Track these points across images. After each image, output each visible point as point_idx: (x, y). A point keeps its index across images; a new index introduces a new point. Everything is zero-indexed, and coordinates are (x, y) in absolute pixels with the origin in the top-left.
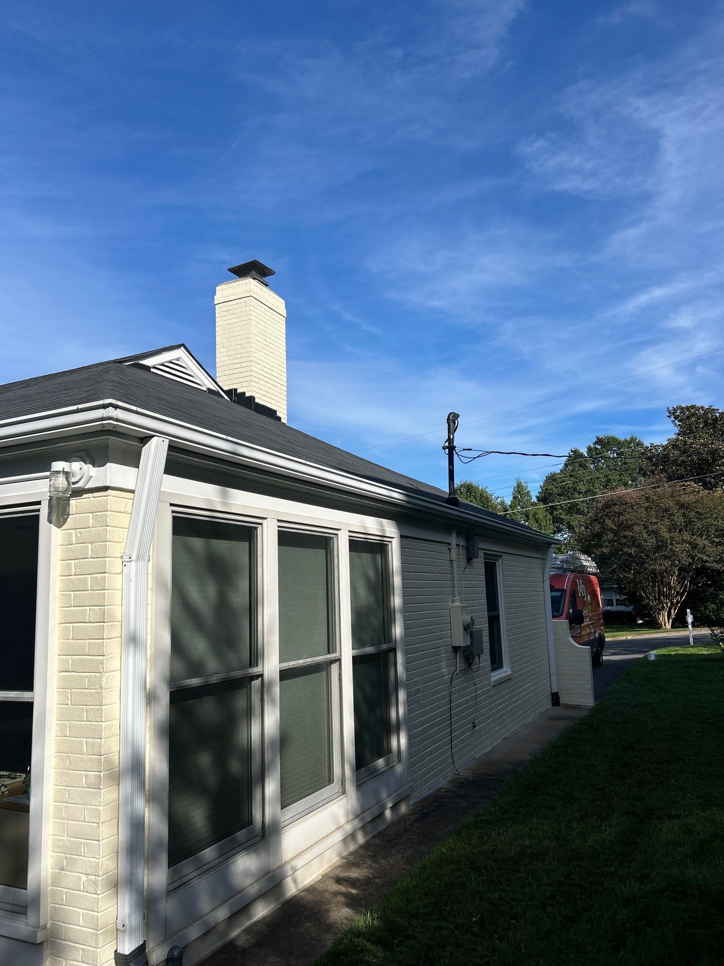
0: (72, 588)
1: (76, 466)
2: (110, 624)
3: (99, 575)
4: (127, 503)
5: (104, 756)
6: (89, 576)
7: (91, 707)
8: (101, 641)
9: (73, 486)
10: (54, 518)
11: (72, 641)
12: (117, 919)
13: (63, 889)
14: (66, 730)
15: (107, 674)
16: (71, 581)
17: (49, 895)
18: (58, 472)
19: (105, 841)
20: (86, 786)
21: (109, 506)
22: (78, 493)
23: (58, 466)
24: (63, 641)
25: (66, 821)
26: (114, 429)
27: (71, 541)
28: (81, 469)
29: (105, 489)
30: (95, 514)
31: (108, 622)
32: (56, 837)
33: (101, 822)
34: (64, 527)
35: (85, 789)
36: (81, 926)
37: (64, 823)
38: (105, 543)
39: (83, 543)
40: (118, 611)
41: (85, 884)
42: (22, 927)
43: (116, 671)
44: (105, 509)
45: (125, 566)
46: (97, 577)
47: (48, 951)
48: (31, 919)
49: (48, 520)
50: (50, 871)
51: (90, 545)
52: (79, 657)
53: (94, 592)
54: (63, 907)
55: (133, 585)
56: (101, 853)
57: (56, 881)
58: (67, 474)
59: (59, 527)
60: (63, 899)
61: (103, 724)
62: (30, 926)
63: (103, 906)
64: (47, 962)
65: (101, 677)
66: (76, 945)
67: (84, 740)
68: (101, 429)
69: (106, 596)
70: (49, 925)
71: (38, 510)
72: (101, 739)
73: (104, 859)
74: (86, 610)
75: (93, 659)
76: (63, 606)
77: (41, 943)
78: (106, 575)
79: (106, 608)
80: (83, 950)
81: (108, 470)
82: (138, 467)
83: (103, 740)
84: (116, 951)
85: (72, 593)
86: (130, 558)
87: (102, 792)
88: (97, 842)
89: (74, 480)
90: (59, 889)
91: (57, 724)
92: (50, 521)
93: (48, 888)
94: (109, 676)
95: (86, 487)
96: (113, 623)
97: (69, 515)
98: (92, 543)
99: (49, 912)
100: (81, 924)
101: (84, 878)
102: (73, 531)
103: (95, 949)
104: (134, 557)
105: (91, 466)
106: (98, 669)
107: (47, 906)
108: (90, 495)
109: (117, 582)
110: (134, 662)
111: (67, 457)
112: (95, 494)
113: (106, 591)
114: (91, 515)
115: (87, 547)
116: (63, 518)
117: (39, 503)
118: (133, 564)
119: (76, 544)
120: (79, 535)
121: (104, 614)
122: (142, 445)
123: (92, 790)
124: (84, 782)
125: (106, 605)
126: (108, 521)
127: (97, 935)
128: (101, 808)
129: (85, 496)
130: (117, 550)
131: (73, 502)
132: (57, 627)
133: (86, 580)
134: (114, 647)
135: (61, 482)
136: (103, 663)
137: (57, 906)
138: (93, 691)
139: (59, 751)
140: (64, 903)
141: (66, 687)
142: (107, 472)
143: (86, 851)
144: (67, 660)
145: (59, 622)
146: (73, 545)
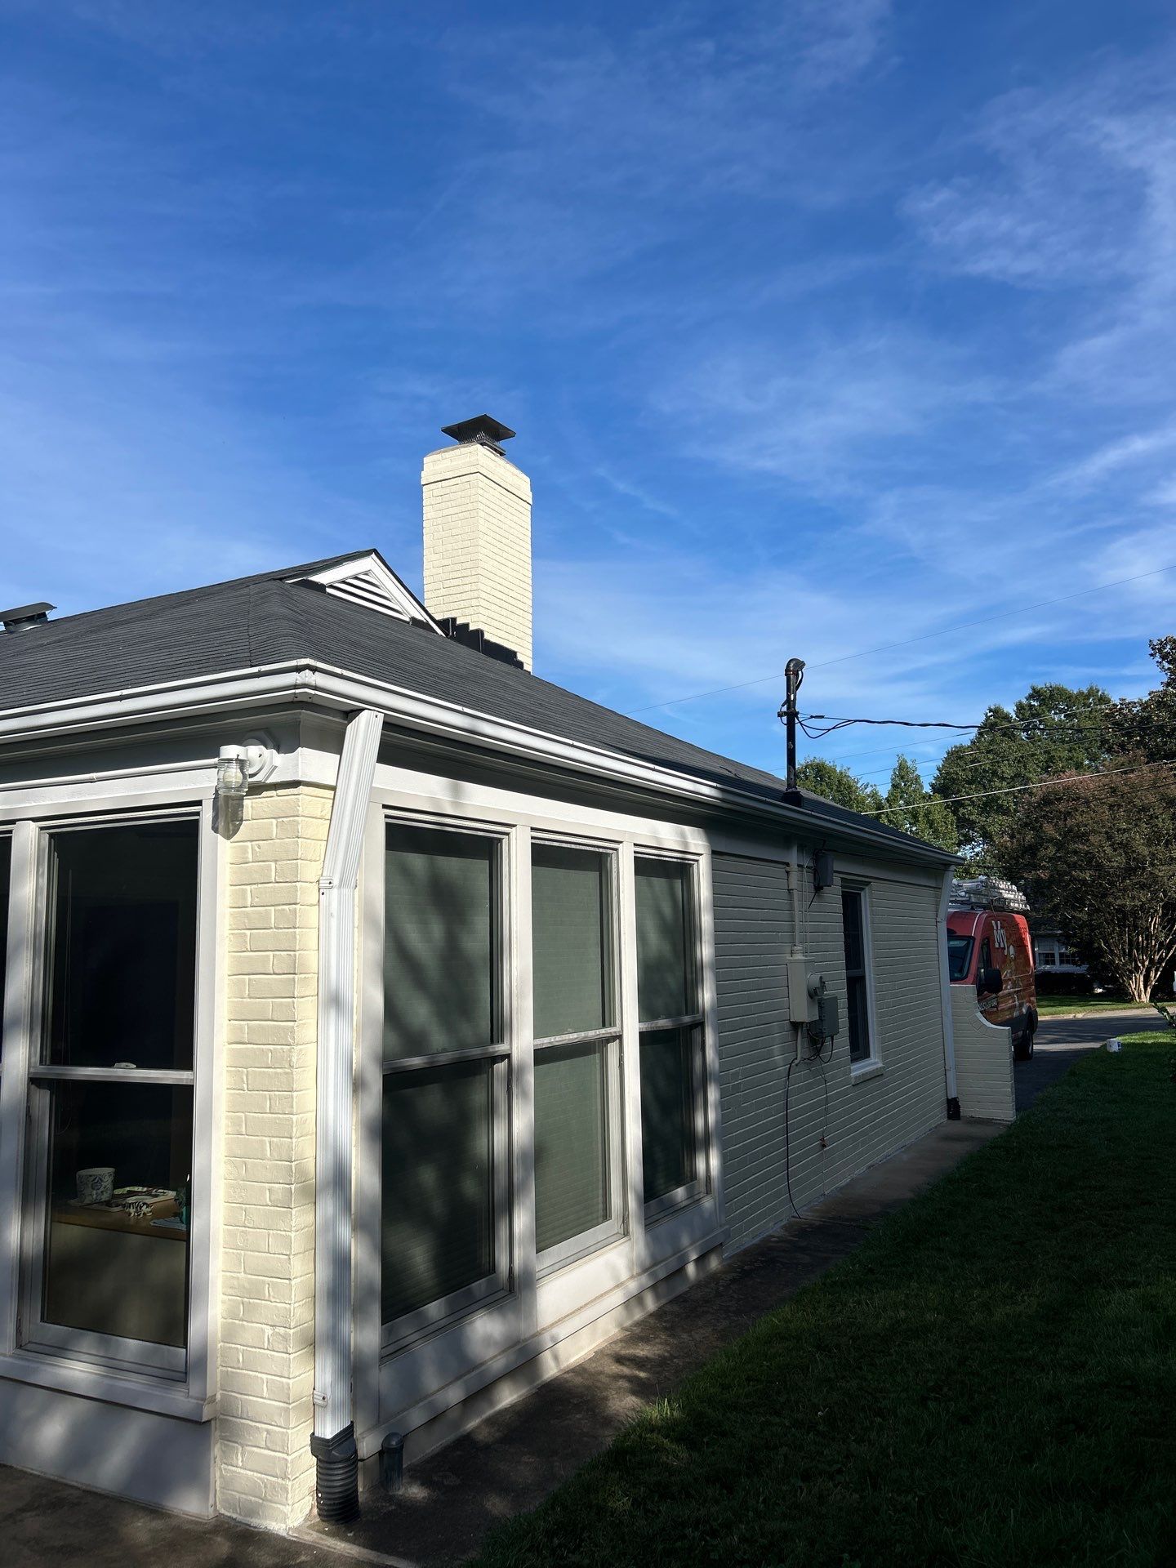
0: (246, 925)
1: (254, 752)
2: (303, 976)
3: (286, 907)
4: (324, 804)
5: (296, 1163)
6: (273, 908)
7: (277, 1093)
8: (291, 1000)
9: (250, 780)
10: (221, 825)
11: (249, 1000)
12: (314, 1389)
13: (239, 1347)
14: (240, 1126)
15: (299, 1047)
16: (247, 915)
17: (219, 1355)
18: (229, 761)
19: (299, 1280)
20: (270, 1204)
21: (300, 809)
22: (257, 789)
23: (230, 751)
24: (236, 1000)
25: (242, 1252)
26: (309, 700)
27: (247, 858)
28: (260, 756)
29: (295, 784)
30: (280, 820)
31: (301, 973)
32: (228, 1274)
33: (293, 1253)
34: (235, 838)
35: (268, 1208)
36: (265, 1398)
37: (240, 1254)
38: (294, 861)
39: (264, 861)
40: (312, 959)
41: (271, 1339)
42: (180, 1400)
43: (312, 1042)
44: (296, 813)
45: (323, 894)
46: (284, 910)
47: (217, 1433)
48: (194, 1387)
49: (213, 828)
50: (220, 1320)
51: (273, 864)
52: (258, 1022)
53: (280, 931)
54: (238, 1371)
55: (334, 922)
56: (293, 1296)
57: (229, 1335)
58: (242, 763)
59: (228, 837)
60: (239, 1360)
61: (294, 1118)
62: (192, 1397)
63: (295, 1370)
64: (216, 1450)
65: (290, 1051)
66: (257, 1424)
67: (267, 1139)
68: (291, 700)
69: (298, 937)
70: (218, 1397)
71: (198, 814)
72: (291, 1138)
73: (297, 1305)
74: (268, 956)
75: (279, 1027)
76: (235, 950)
77: (209, 1421)
78: (298, 907)
79: (297, 953)
80: (268, 1432)
81: (300, 759)
82: (340, 752)
83: (294, 1140)
84: (313, 1434)
85: (248, 932)
86: (330, 883)
87: (294, 1211)
88: (287, 1281)
89: (251, 771)
90: (233, 1346)
91: (227, 1117)
92: (215, 829)
93: (217, 1345)
94: (301, 1050)
95: (268, 782)
96: (307, 976)
97: (242, 820)
98: (276, 861)
99: (219, 1379)
100: (265, 1395)
101: (268, 1331)
102: (249, 844)
103: (285, 1430)
104: (336, 882)
105: (274, 751)
106: (287, 1039)
107: (216, 1370)
108: (273, 793)
109: (312, 917)
110: (337, 1030)
111: (240, 739)
112: (280, 792)
113: (297, 930)
114: (274, 821)
115: (270, 866)
116: (234, 825)
117: (199, 803)
118: (335, 891)
119: (253, 862)
120: (258, 850)
121: (295, 963)
122: (346, 722)
123: (278, 1209)
124: (268, 1200)
125: (297, 949)
126: (300, 830)
127: (287, 1410)
128: (293, 1234)
129: (265, 794)
130: (310, 871)
131: (247, 802)
132: (227, 980)
133: (268, 913)
134: (307, 1009)
135: (234, 774)
136: (293, 1032)
137: (230, 1369)
138: (279, 1070)
139: (232, 1155)
140: (241, 1365)
141: (239, 1065)
142: (298, 760)
143: (272, 1294)
144: (241, 1028)
145: (229, 973)
146: (250, 864)
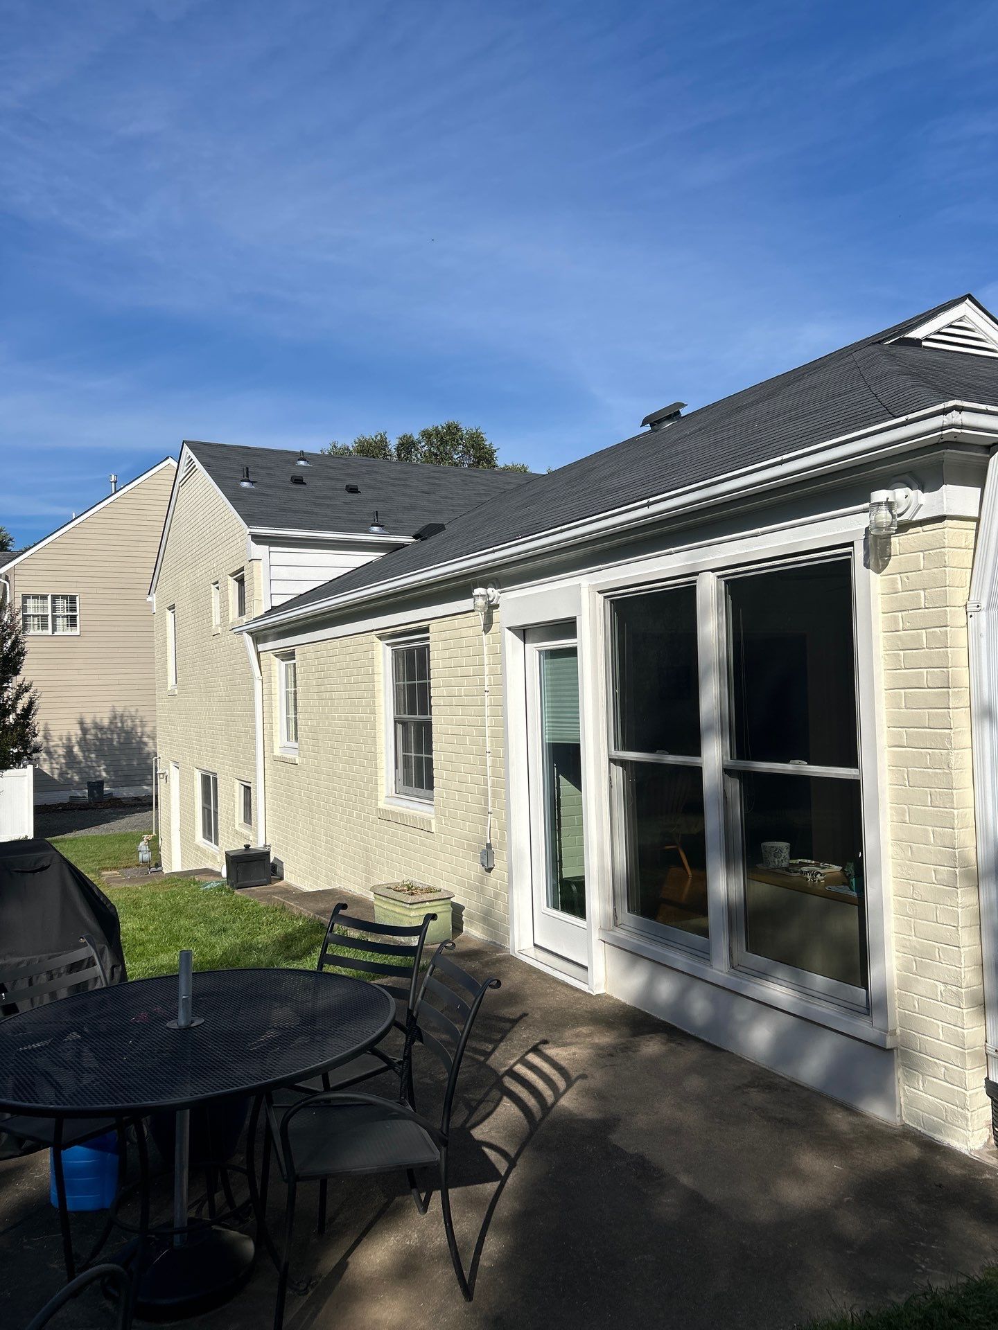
0: (899, 647)
1: (900, 494)
2: (956, 690)
3: (937, 630)
4: (967, 535)
5: (959, 850)
6: (924, 631)
7: (937, 790)
8: (946, 710)
9: (899, 519)
10: (872, 561)
11: (906, 710)
12: (986, 1041)
13: (915, 995)
14: (904, 815)
15: (956, 751)
16: (900, 637)
17: (896, 999)
18: (879, 504)
19: (967, 949)
20: (936, 882)
21: (946, 541)
22: (904, 527)
23: (880, 496)
24: (894, 710)
25: (913, 920)
26: (955, 440)
27: (898, 588)
28: (906, 496)
29: (941, 519)
30: (927, 552)
31: (954, 688)
32: (900, 936)
33: (961, 926)
34: (884, 572)
35: (934, 885)
36: (942, 1041)
37: (911, 921)
38: (943, 588)
39: (913, 590)
40: (962, 675)
41: (944, 993)
42: (865, 1029)
43: (967, 748)
44: (942, 545)
45: (971, 616)
46: (935, 632)
47: (899, 1060)
48: (877, 1021)
49: (865, 565)
50: (895, 972)
51: (922, 592)
52: (916, 729)
53: (932, 650)
54: (915, 1014)
55: (984, 641)
56: (963, 962)
57: (905, 985)
58: (890, 505)
59: (878, 572)
60: (915, 1006)
61: (956, 812)
62: (875, 1028)
63: (968, 1022)
64: (899, 1073)
65: (948, 754)
66: (935, 1060)
67: (930, 828)
68: (936, 442)
69: (950, 655)
70: (898, 1032)
71: (850, 553)
72: (953, 829)
73: (966, 969)
74: (922, 673)
75: (936, 733)
76: (892, 667)
77: (891, 1050)
78: (948, 628)
79: (950, 670)
80: (945, 1067)
81: (945, 496)
82: (981, 483)
83: (956, 831)
84: (988, 1078)
85: (901, 653)
86: (978, 606)
87: (959, 891)
88: (957, 949)
89: (899, 511)
90: (909, 993)
91: (891, 808)
92: (867, 565)
93: (894, 991)
94: (958, 754)
95: (914, 519)
96: (960, 689)
97: (890, 556)
98: (924, 590)
99: (897, 1018)
100: (941, 1038)
101: (941, 987)
102: (898, 576)
103: (962, 1070)
104: (984, 605)
105: (920, 491)
106: (946, 745)
107: (896, 1010)
108: (919, 529)
109: (960, 637)
110: (991, 738)
111: (887, 482)
112: (926, 528)
113: (949, 649)
114: (921, 554)
115: (919, 594)
116: (884, 561)
117: (851, 544)
118: (983, 614)
119: (902, 591)
120: (906, 580)
121: (948, 678)
122: (988, 456)
123: (945, 887)
124: (934, 878)
125: (950, 665)
126: (946, 560)
127: (963, 1054)
128: (960, 910)
129: (911, 531)
130: (959, 597)
131: (894, 540)
132: (884, 694)
133: (919, 636)
134: (961, 718)
135: (884, 516)
136: (950, 738)
137: (906, 1012)
138: (937, 770)
139: (898, 840)
140: (917, 1010)
141: (899, 765)
142: (942, 497)
143: (942, 957)
144: (900, 734)
145: (886, 687)
146: (899, 594)
